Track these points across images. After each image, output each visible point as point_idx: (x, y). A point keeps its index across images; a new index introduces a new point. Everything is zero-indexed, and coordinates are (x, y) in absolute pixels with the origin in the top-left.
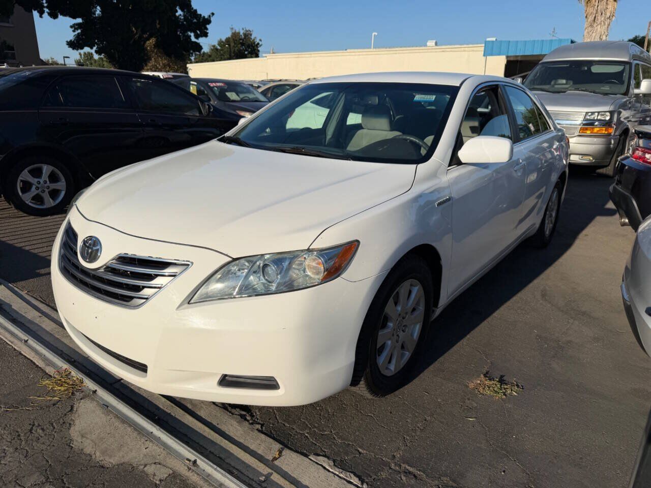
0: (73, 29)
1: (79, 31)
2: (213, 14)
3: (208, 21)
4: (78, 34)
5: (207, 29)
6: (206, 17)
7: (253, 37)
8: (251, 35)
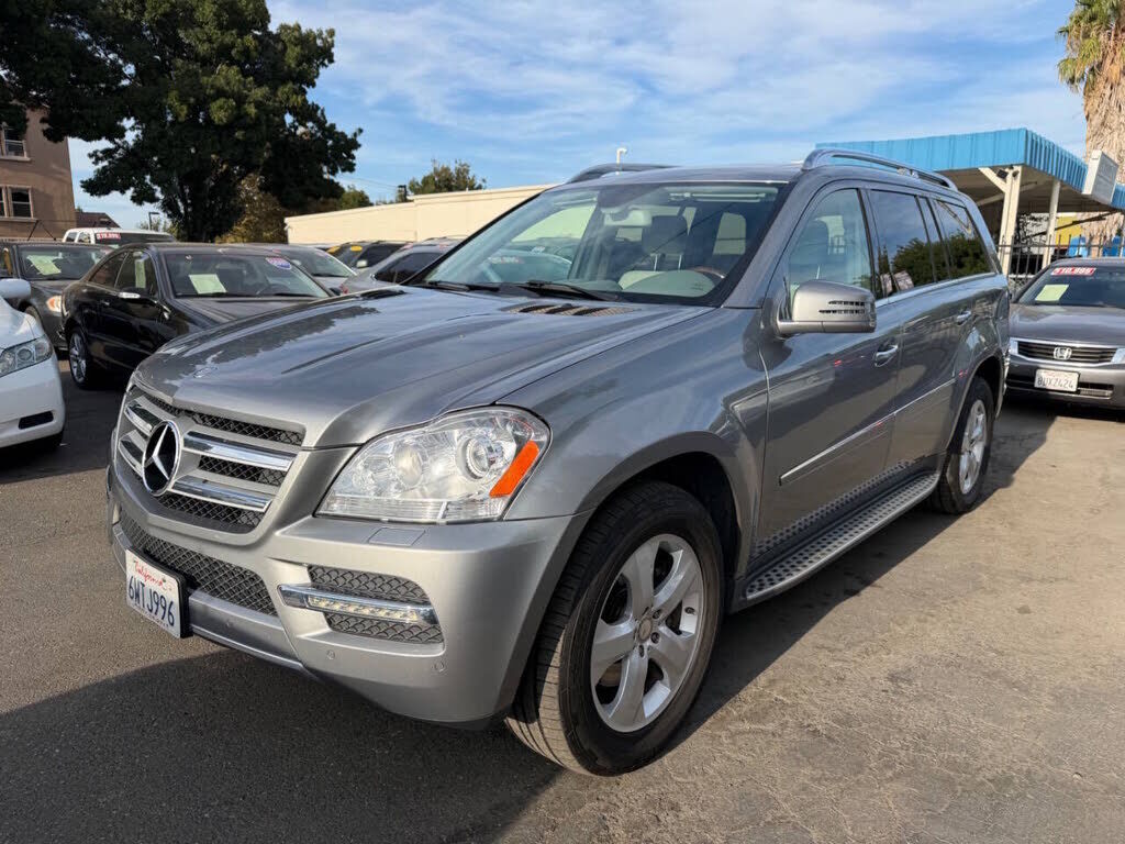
0: (93, 160)
1: (106, 163)
2: (361, 131)
3: (354, 145)
4: (104, 168)
5: (354, 158)
6: (349, 137)
7: (470, 175)
8: (467, 171)
